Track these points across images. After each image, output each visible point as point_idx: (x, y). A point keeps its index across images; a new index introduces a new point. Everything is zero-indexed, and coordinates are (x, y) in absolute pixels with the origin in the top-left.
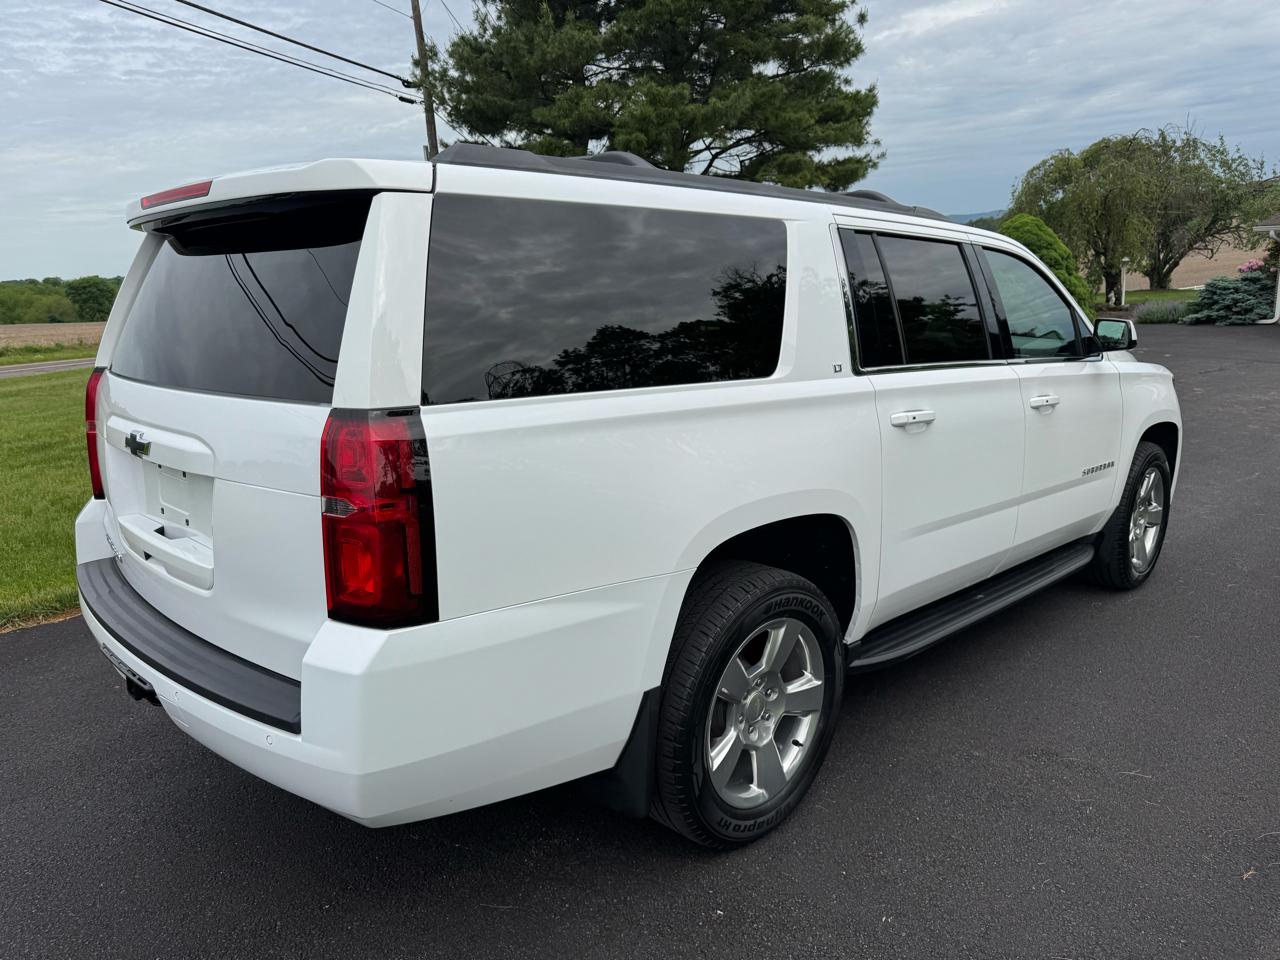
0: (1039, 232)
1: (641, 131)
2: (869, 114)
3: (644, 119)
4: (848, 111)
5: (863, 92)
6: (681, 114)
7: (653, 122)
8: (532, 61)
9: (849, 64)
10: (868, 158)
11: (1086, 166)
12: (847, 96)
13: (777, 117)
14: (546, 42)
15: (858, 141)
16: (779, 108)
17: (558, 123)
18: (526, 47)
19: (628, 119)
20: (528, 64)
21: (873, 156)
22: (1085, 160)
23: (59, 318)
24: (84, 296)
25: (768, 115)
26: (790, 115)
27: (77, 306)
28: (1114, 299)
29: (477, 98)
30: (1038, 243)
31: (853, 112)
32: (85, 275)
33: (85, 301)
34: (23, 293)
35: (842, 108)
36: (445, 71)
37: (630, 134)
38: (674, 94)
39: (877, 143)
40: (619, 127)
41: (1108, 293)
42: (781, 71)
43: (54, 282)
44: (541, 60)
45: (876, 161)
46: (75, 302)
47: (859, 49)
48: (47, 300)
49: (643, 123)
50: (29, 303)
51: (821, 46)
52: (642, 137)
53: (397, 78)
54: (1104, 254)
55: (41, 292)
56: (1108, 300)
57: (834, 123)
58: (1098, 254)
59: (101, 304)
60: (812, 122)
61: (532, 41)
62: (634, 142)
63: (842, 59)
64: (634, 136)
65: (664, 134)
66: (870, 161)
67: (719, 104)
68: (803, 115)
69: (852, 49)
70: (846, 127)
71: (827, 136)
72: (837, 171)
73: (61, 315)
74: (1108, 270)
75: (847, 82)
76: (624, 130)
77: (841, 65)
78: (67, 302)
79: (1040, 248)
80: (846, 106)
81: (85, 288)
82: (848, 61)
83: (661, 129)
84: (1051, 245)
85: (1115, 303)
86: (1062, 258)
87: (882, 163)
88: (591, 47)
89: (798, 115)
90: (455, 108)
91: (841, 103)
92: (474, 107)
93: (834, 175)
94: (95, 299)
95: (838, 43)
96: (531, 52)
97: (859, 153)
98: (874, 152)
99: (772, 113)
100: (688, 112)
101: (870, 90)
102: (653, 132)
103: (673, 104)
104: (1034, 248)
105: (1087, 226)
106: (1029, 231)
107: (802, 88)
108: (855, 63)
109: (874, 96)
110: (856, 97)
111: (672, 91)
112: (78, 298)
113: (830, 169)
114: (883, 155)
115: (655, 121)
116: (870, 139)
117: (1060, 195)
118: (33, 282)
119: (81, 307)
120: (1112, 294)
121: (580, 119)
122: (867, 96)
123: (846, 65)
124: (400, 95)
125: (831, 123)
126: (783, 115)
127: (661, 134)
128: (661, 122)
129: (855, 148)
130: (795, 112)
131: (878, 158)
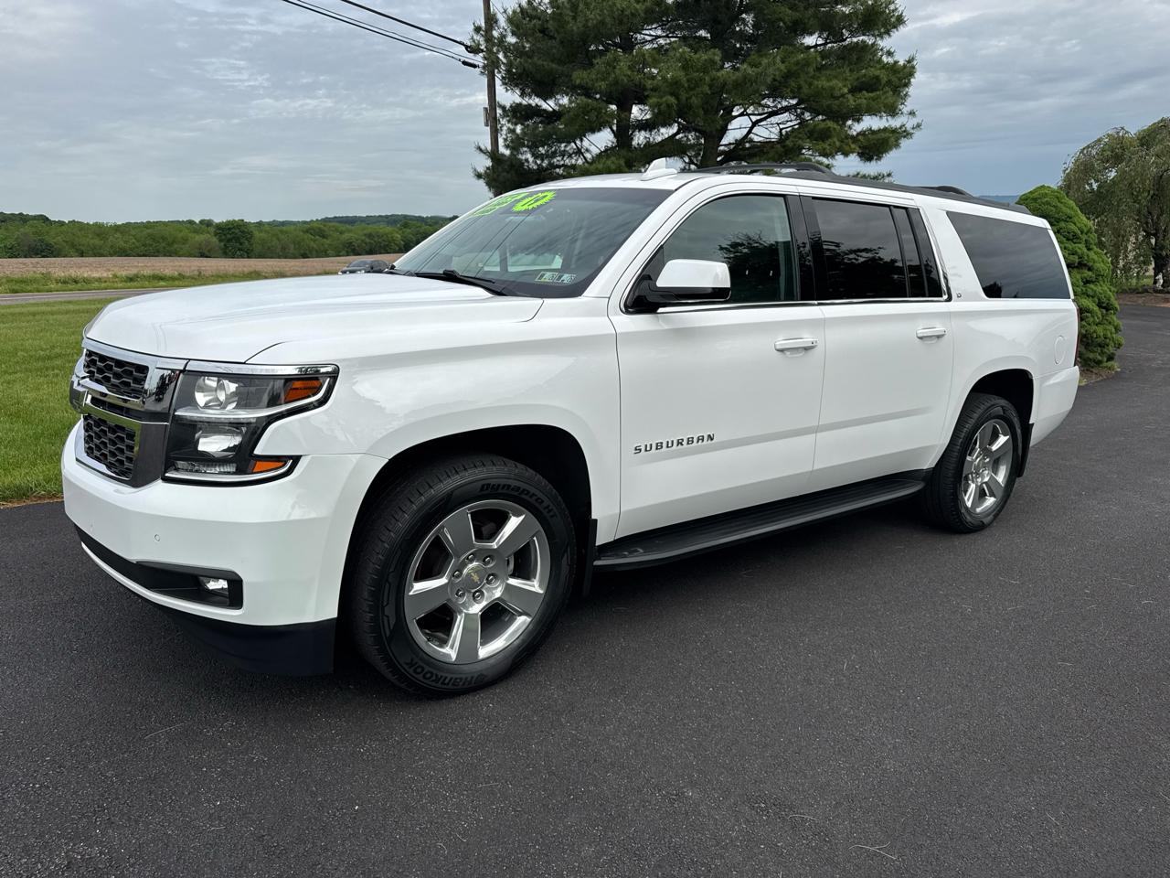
0: (1059, 204)
1: (672, 94)
2: (907, 85)
3: (676, 83)
4: (884, 81)
5: (901, 63)
6: (712, 80)
7: (683, 86)
8: (575, 27)
9: (889, 35)
10: (904, 129)
11: (1142, 145)
12: (885, 67)
13: (810, 85)
14: (588, 9)
15: (893, 111)
16: (813, 77)
17: (596, 85)
18: (571, 14)
19: (660, 83)
20: (573, 30)
21: (909, 127)
22: (1141, 140)
23: (207, 254)
24: (229, 236)
25: (802, 83)
26: (822, 83)
27: (222, 244)
28: (1161, 281)
29: (526, 62)
30: (1056, 216)
31: (889, 82)
32: (231, 219)
33: (229, 240)
34: (181, 231)
35: (877, 78)
36: (503, 37)
37: (661, 97)
38: (706, 60)
39: (912, 113)
40: (652, 90)
41: (1156, 275)
42: (820, 41)
43: (207, 224)
44: (584, 26)
45: (912, 131)
46: (221, 241)
47: (900, 21)
48: (199, 238)
49: (674, 87)
50: (185, 240)
51: (860, 16)
52: (672, 100)
53: (460, 43)
54: (1155, 235)
55: (196, 231)
56: (1155, 282)
57: (868, 92)
58: (1148, 235)
59: (241, 244)
60: (846, 90)
61: (577, 9)
62: (664, 105)
63: (882, 30)
64: (664, 99)
65: (693, 98)
66: (905, 131)
67: (750, 71)
68: (839, 84)
69: (893, 20)
70: (879, 97)
71: (859, 105)
72: (868, 140)
73: (209, 251)
74: (1159, 252)
75: (890, 54)
76: (657, 94)
77: (881, 36)
78: (215, 240)
79: (1058, 220)
80: (882, 76)
81: (229, 229)
82: (888, 33)
83: (692, 93)
84: (1070, 218)
85: (1162, 286)
86: (1082, 232)
87: (917, 134)
88: (632, 14)
89: (831, 84)
90: (508, 71)
91: (877, 73)
92: (524, 69)
93: (865, 144)
94: (237, 239)
95: (877, 13)
96: (574, 18)
97: (895, 123)
98: (911, 124)
99: (806, 81)
100: (719, 77)
101: (909, 62)
102: (683, 96)
103: (705, 70)
104: (1052, 220)
105: (1137, 206)
106: (1048, 203)
107: (843, 59)
108: (895, 34)
109: (913, 67)
110: (894, 68)
111: (705, 57)
112: (223, 237)
113: (860, 137)
114: (919, 126)
115: (686, 85)
116: (905, 109)
117: (1113, 174)
118: (191, 222)
119: (225, 245)
120: (1160, 276)
121: (616, 83)
122: (905, 66)
123: (886, 36)
124: (463, 59)
125: (864, 92)
126: (816, 83)
127: (690, 98)
128: (692, 86)
129: (889, 118)
130: (828, 80)
131: (913, 128)
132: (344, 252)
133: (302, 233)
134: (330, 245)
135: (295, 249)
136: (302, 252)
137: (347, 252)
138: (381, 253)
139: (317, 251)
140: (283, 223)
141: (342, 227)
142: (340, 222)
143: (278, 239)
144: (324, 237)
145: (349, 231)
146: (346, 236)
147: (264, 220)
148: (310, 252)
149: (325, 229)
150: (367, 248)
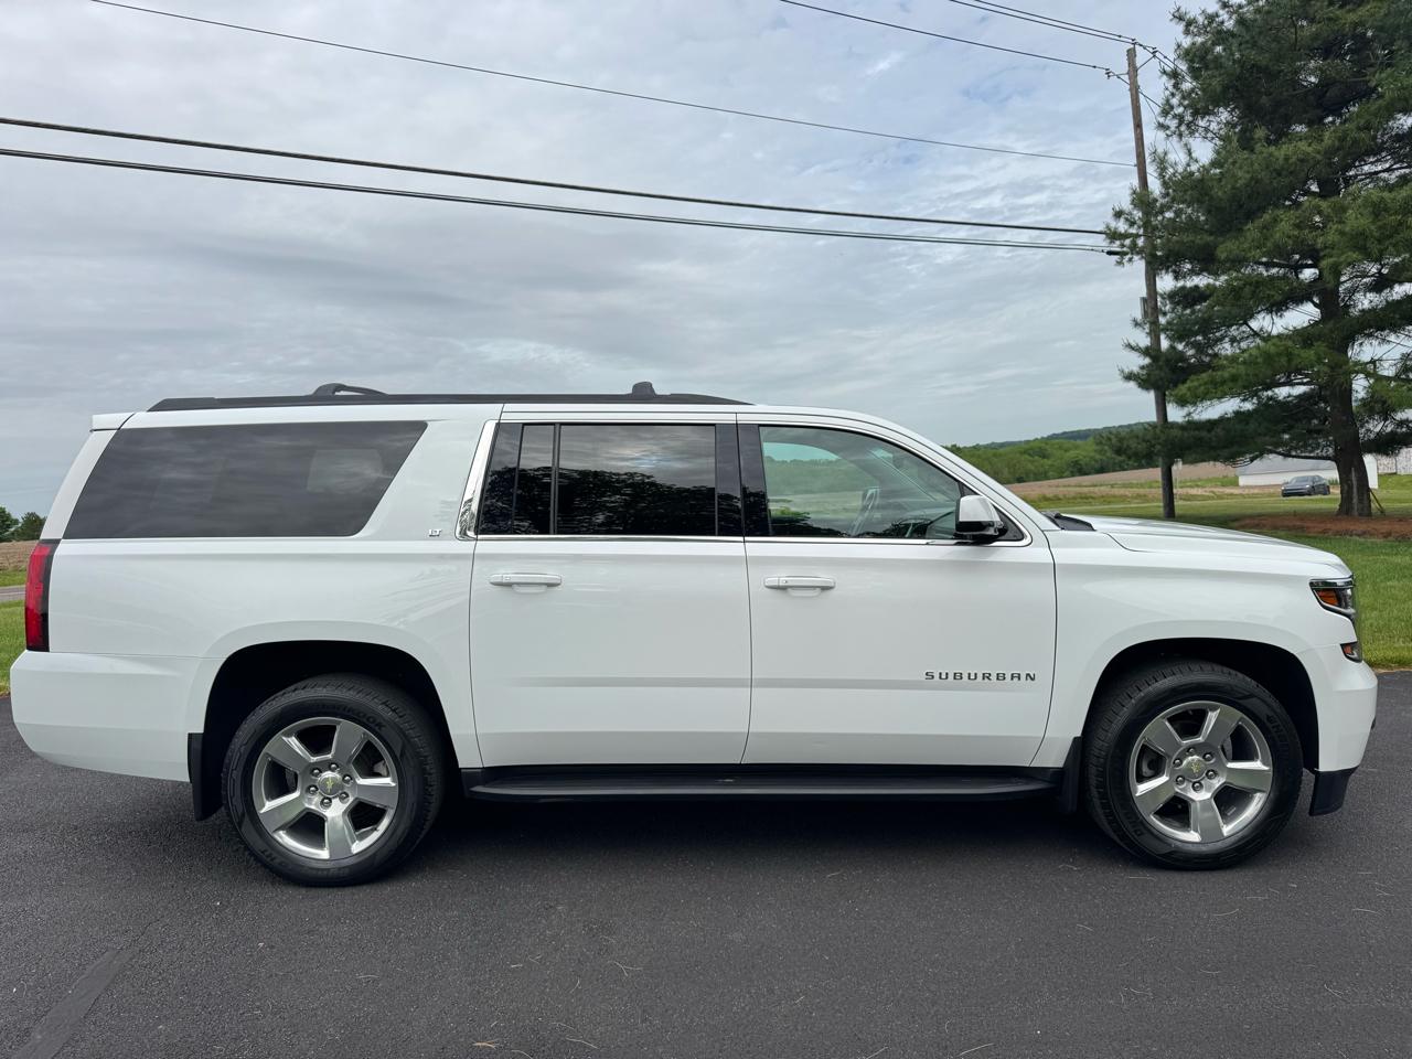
124: (1106, 250)
132: (1067, 473)
133: (1018, 455)
134: (1052, 465)
135: (1010, 473)
136: (1017, 476)
137: (1072, 472)
138: (1114, 471)
139: (1035, 474)
140: (1002, 445)
141: (1067, 443)
142: (1067, 438)
143: (990, 463)
144: (1044, 457)
145: (1076, 447)
146: (1072, 454)
147: (981, 443)
148: (1027, 474)
149: (1047, 447)
150: (1097, 466)
